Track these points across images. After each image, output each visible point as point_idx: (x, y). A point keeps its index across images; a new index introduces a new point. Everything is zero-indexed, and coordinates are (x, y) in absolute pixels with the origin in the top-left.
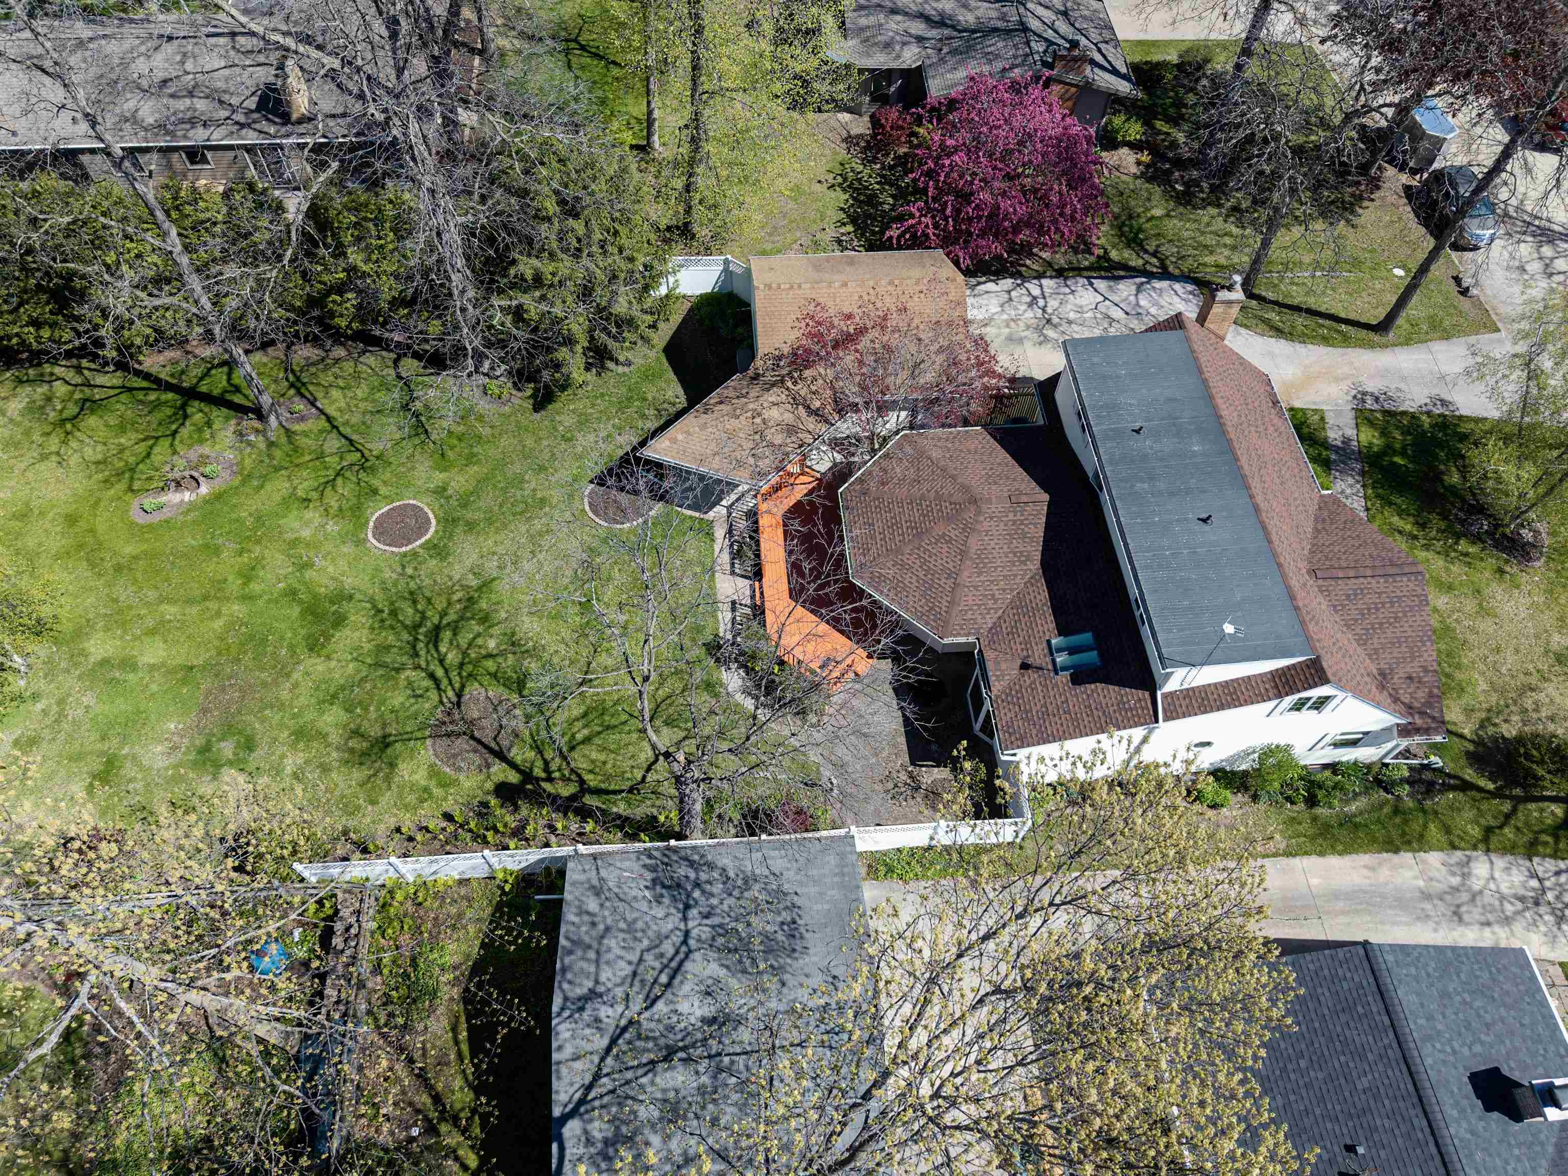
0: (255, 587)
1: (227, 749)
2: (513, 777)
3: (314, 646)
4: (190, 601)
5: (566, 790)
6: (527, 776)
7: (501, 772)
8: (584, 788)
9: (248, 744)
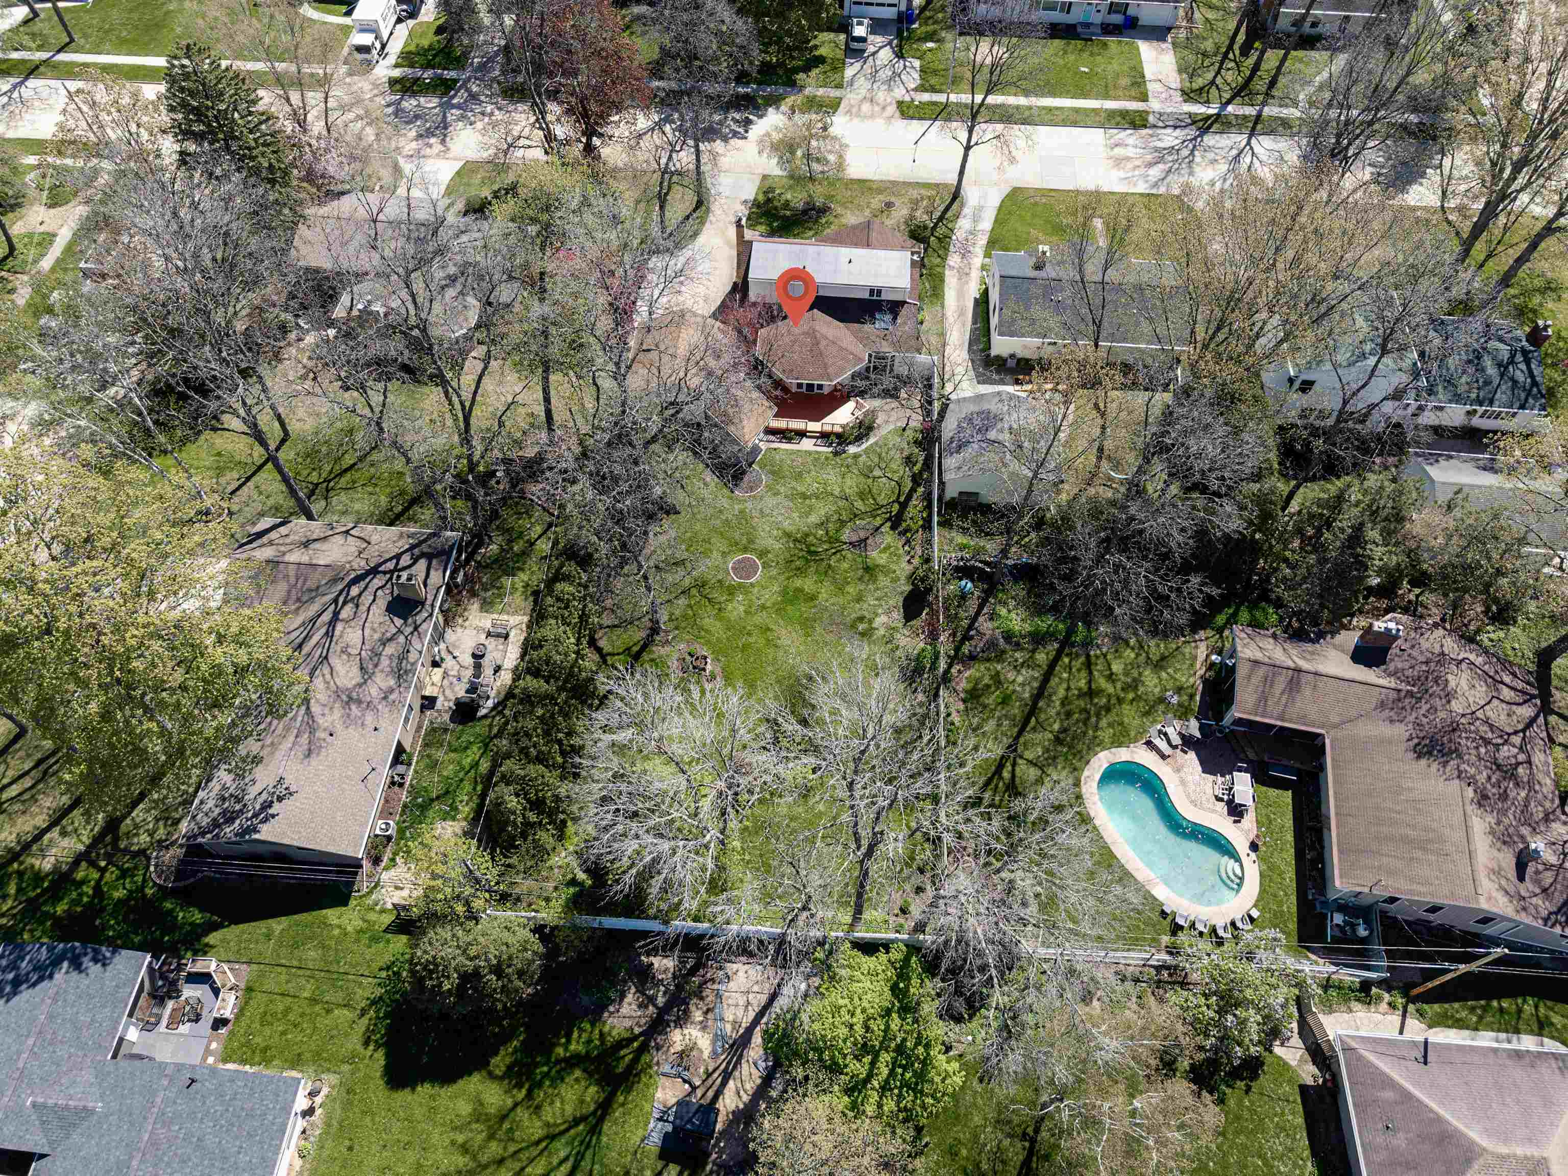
0: (772, 625)
1: (861, 627)
2: (888, 524)
3: (812, 598)
5: (896, 507)
6: (889, 519)
7: (886, 528)
8: (897, 501)
9: (861, 619)
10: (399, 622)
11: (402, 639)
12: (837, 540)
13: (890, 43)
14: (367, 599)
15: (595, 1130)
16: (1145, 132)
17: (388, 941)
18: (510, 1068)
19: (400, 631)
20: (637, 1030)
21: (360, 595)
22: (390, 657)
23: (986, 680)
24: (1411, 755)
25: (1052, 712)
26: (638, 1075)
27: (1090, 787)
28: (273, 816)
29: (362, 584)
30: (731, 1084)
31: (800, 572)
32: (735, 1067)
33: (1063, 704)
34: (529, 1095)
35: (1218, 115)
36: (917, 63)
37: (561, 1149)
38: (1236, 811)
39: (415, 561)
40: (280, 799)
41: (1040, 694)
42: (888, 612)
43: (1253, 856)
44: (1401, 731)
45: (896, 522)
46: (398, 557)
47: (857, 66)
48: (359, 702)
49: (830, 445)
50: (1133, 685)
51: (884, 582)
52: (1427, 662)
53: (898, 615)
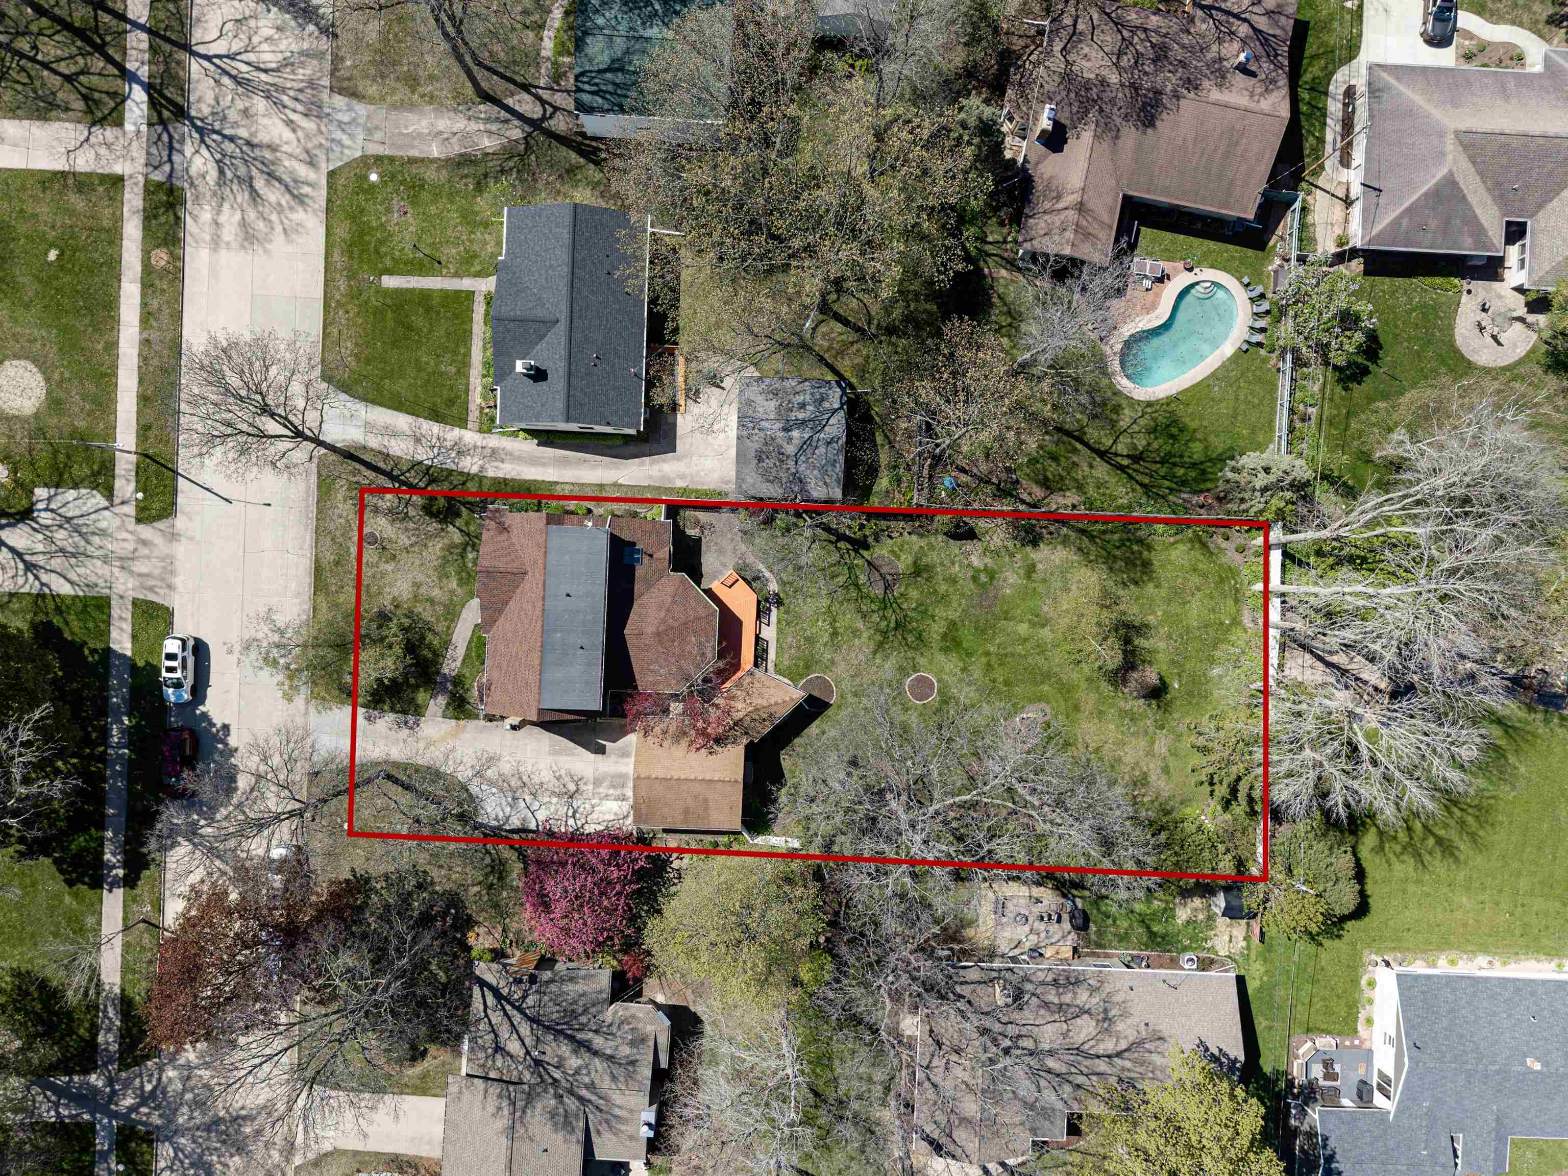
0: (984, 660)
1: (983, 578)
2: (863, 552)
3: (953, 625)
4: (1013, 655)
5: (842, 544)
6: (857, 552)
7: (868, 554)
8: (835, 544)
9: (975, 579)
10: (1026, 996)
11: (1040, 990)
12: (884, 601)
14: (1012, 1030)
21: (1010, 1037)
24: (1151, 131)
27: (1142, 392)
28: (1221, 1050)
31: (920, 637)
35: (149, 87)
36: (42, 493)
40: (1207, 1049)
42: (966, 554)
43: (1196, 270)
44: (1128, 134)
45: (860, 545)
48: (1106, 1011)
49: (769, 610)
51: (932, 557)
52: (1069, 90)
53: (969, 546)
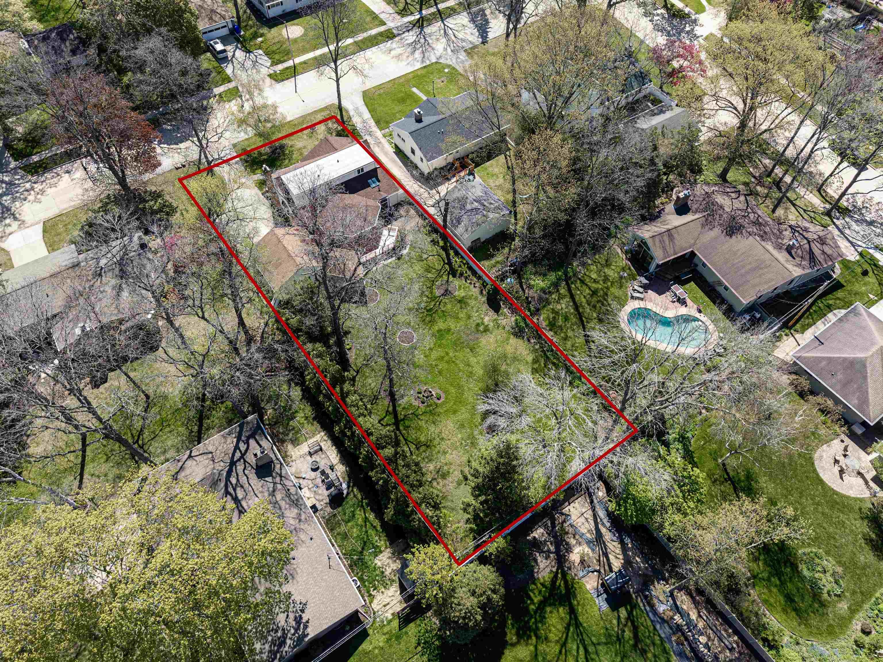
0: (443, 354)
1: (481, 328)
2: (451, 276)
3: (449, 330)
4: (456, 364)
5: (447, 266)
6: (449, 274)
7: (451, 278)
8: (445, 263)
9: (478, 325)
10: (269, 479)
11: (279, 486)
12: (436, 298)
13: (237, 47)
14: (243, 480)
15: (578, 625)
16: (397, 39)
17: (406, 633)
18: (518, 634)
19: (275, 483)
20: (554, 570)
21: (238, 480)
22: (283, 499)
23: (551, 316)
24: (728, 238)
25: (588, 310)
26: (573, 587)
27: (628, 329)
28: (308, 622)
29: (234, 474)
30: (611, 557)
31: (432, 322)
32: (606, 549)
33: (589, 305)
34: (538, 637)
35: (421, 17)
36: (260, 52)
37: (572, 646)
38: (682, 302)
39: (247, 443)
40: (302, 611)
41: (576, 307)
42: (486, 314)
43: (702, 315)
44: (717, 231)
45: (453, 272)
46: (237, 447)
47: (230, 66)
49: (392, 256)
50: (606, 279)
51: (472, 303)
52: (704, 200)
53: (491, 313)
